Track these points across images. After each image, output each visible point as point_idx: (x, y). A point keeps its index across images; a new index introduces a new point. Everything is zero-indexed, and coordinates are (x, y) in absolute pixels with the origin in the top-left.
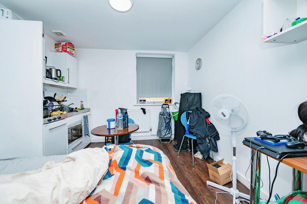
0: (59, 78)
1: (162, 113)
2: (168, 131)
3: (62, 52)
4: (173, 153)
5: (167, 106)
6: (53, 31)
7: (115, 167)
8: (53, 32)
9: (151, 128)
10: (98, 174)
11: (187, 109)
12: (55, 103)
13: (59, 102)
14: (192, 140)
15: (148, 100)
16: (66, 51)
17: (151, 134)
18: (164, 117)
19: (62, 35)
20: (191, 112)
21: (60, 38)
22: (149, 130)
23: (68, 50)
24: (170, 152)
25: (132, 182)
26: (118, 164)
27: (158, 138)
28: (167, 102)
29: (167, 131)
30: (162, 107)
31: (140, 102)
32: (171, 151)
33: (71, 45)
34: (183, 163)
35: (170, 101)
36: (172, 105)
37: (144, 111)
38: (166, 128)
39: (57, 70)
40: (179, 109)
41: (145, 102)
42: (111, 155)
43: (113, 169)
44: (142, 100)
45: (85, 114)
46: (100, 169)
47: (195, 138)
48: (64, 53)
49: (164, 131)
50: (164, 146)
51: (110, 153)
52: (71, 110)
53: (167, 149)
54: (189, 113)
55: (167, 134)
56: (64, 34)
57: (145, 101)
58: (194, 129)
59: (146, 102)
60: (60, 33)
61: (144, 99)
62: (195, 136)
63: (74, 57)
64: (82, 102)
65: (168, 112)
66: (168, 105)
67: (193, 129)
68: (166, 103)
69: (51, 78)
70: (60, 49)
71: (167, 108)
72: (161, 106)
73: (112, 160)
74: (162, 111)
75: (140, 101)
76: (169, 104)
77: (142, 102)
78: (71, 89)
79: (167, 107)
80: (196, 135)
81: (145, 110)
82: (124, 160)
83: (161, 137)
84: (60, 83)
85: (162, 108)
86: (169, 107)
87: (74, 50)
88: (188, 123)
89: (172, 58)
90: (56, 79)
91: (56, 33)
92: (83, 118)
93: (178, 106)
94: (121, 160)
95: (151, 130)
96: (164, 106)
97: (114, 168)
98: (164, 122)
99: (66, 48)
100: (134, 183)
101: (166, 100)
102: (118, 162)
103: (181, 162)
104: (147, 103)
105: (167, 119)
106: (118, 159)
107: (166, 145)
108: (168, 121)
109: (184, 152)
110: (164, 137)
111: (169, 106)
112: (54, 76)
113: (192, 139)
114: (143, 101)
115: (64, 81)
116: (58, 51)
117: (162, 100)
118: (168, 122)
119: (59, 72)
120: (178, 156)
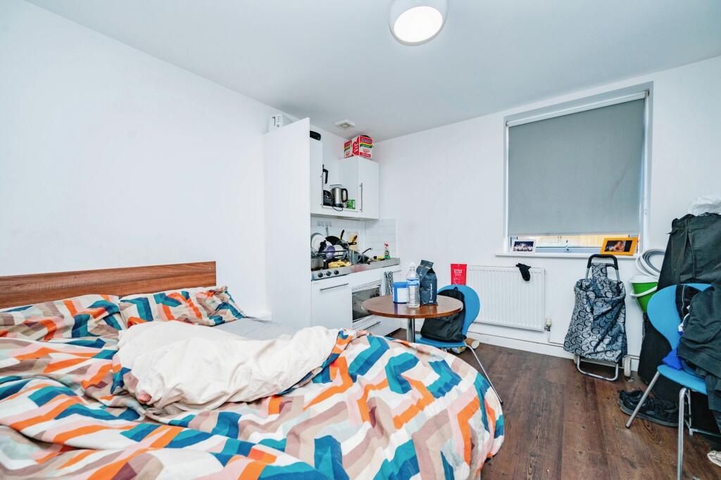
0: (346, 203)
1: (585, 284)
2: (607, 341)
3: (352, 155)
4: (609, 414)
5: (611, 262)
6: (337, 123)
7: (340, 370)
8: (337, 126)
9: (548, 323)
10: (302, 368)
11: (684, 278)
12: (338, 248)
13: (344, 246)
14: (683, 392)
15: (538, 241)
16: (357, 153)
17: (549, 339)
18: (587, 296)
19: (349, 126)
20: (702, 287)
21: (349, 132)
22: (541, 327)
23: (361, 150)
24: (596, 408)
25: (348, 404)
26: (348, 365)
27: (569, 355)
28: (611, 248)
29: (601, 340)
30: (589, 265)
31: (516, 248)
32: (604, 407)
33: (366, 139)
34: (635, 460)
35: (628, 246)
36: (635, 259)
37: (525, 272)
38: (595, 331)
39: (343, 190)
40: (659, 274)
41: (530, 248)
42: (342, 347)
43: (336, 371)
44: (522, 242)
45: (388, 270)
46: (307, 361)
47: (700, 387)
48: (355, 157)
49: (590, 339)
50: (585, 383)
51: (339, 342)
52: (363, 260)
53: (589, 396)
54: (693, 292)
55: (599, 349)
56: (352, 124)
57: (531, 244)
58: (703, 355)
59: (534, 248)
60: (346, 124)
61: (530, 239)
62: (703, 378)
63: (371, 160)
64: (387, 245)
65: (610, 283)
66: (615, 260)
67: (696, 351)
68: (607, 250)
69: (334, 205)
70: (351, 150)
71: (610, 269)
72: (587, 261)
73: (340, 356)
74: (590, 276)
75: (515, 245)
76: (617, 257)
77: (520, 248)
78: (369, 222)
79: (607, 265)
80: (709, 378)
81: (529, 270)
82: (361, 363)
83: (581, 357)
84: (345, 212)
85: (589, 267)
86: (616, 267)
87: (371, 147)
88: (681, 329)
89: (644, 100)
90: (341, 206)
91: (341, 126)
92: (383, 277)
93: (658, 261)
94: (356, 360)
95: (548, 328)
96: (594, 261)
97: (338, 371)
98: (588, 310)
99: (358, 148)
100: (349, 408)
101: (610, 243)
102: (349, 362)
103: (629, 453)
104: (537, 251)
105: (599, 304)
106: (350, 357)
107: (592, 384)
108: (605, 309)
109: (664, 428)
110: (590, 357)
111: (618, 262)
112: (338, 201)
113: (682, 387)
114: (523, 245)
115: (354, 208)
116: (348, 156)
117: (596, 242)
118: (604, 314)
119: (344, 192)
120: (628, 432)
